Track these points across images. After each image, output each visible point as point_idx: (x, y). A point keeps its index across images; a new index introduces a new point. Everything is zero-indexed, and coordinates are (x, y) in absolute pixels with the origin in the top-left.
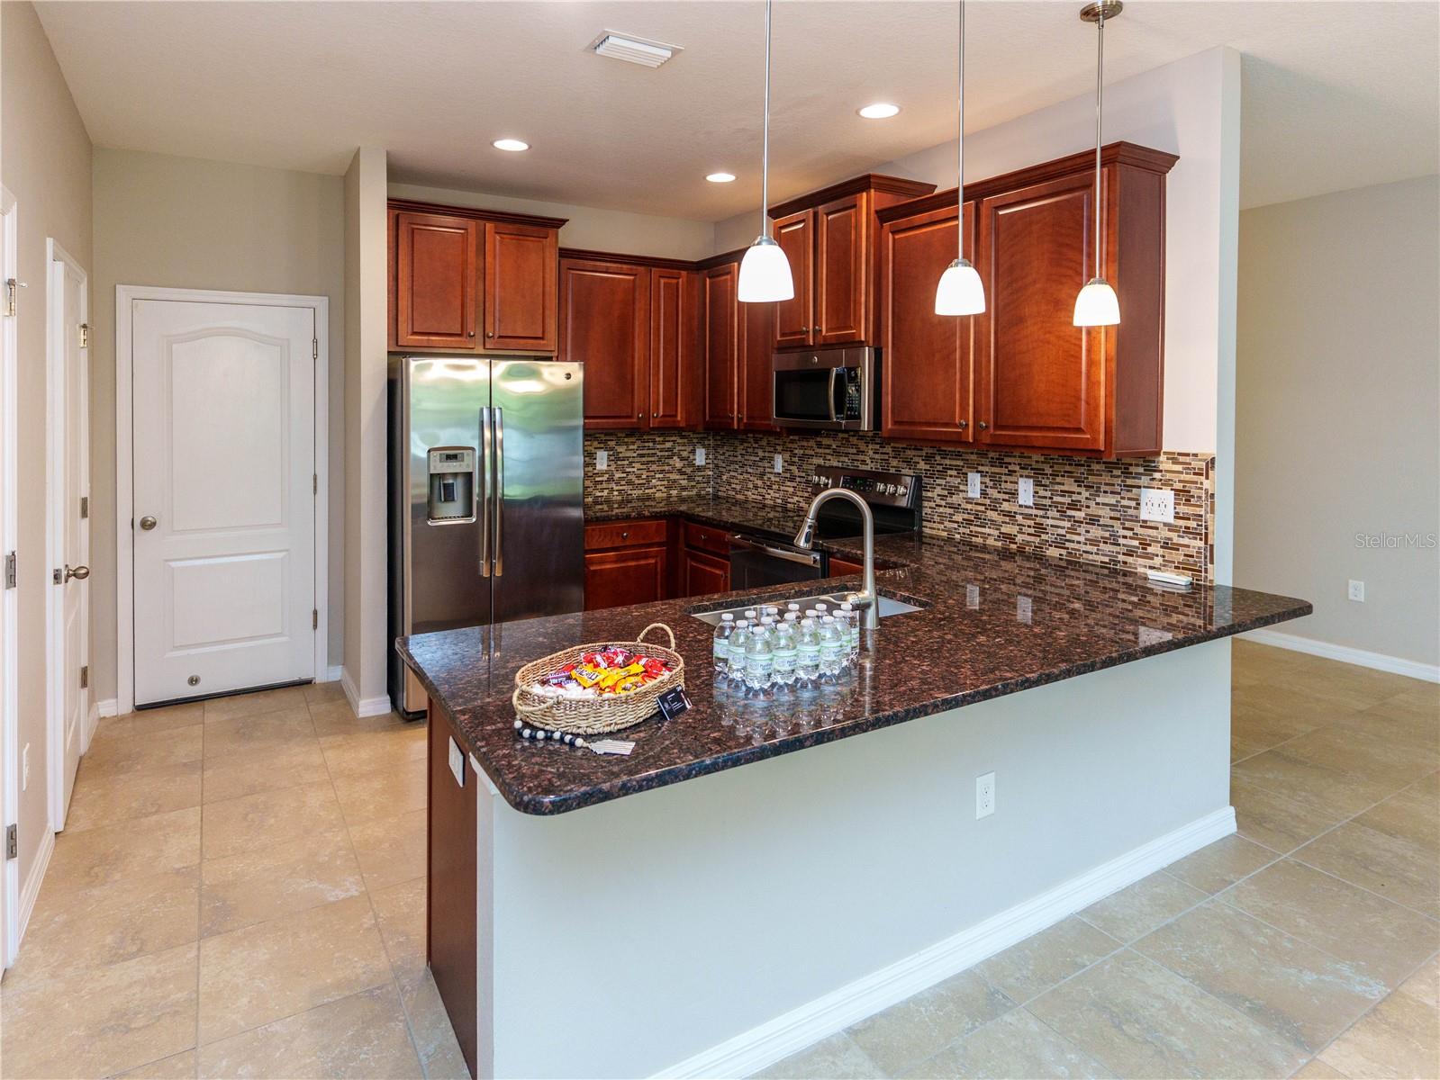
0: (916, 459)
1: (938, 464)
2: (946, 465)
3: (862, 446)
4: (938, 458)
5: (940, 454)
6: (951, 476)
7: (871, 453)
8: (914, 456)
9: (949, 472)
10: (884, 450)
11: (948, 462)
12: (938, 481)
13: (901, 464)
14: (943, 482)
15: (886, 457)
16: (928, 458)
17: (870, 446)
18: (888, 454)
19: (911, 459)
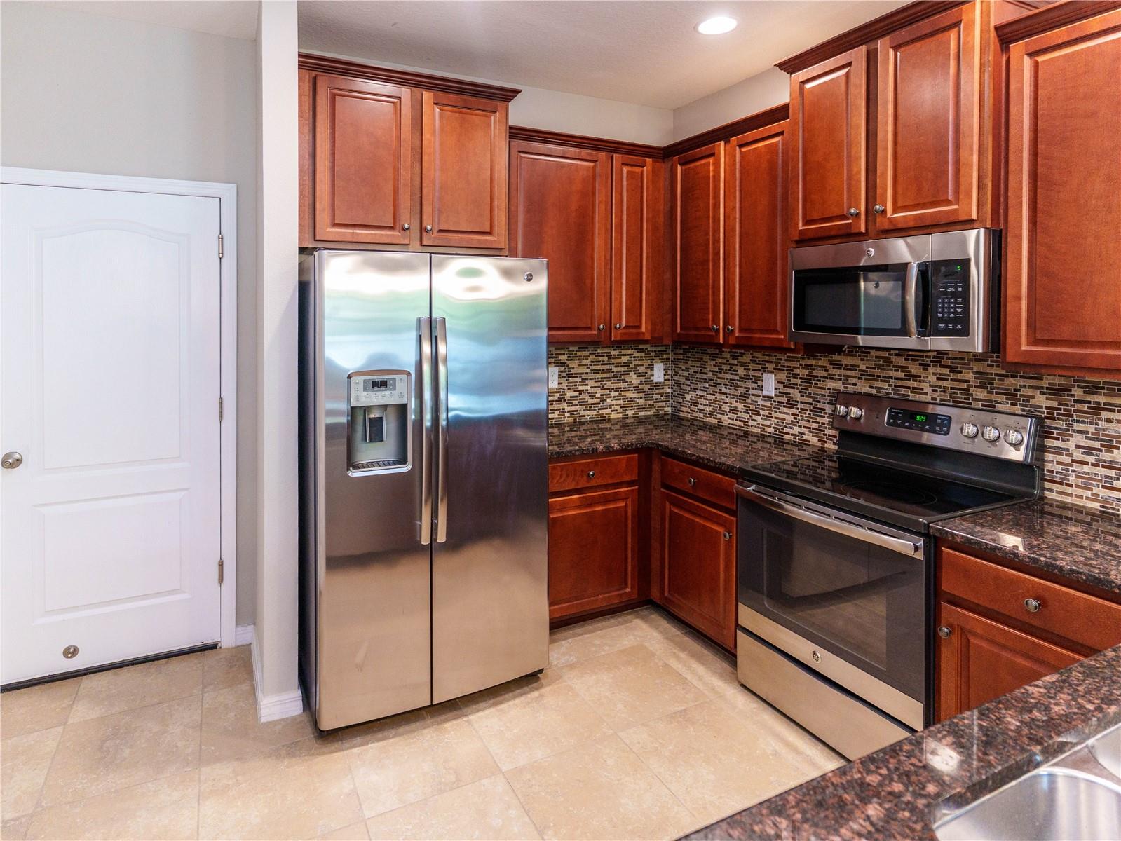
0: (1029, 392)
1: (1075, 401)
2: (1098, 403)
3: (915, 369)
4: (1078, 393)
5: (1079, 387)
6: (1109, 420)
7: (932, 379)
8: (1025, 387)
9: (1104, 415)
10: (959, 376)
11: (1102, 399)
12: (1077, 426)
13: (994, 397)
14: (1092, 429)
15: (964, 386)
16: (1052, 391)
17: (931, 370)
18: (969, 381)
19: (1015, 390)
